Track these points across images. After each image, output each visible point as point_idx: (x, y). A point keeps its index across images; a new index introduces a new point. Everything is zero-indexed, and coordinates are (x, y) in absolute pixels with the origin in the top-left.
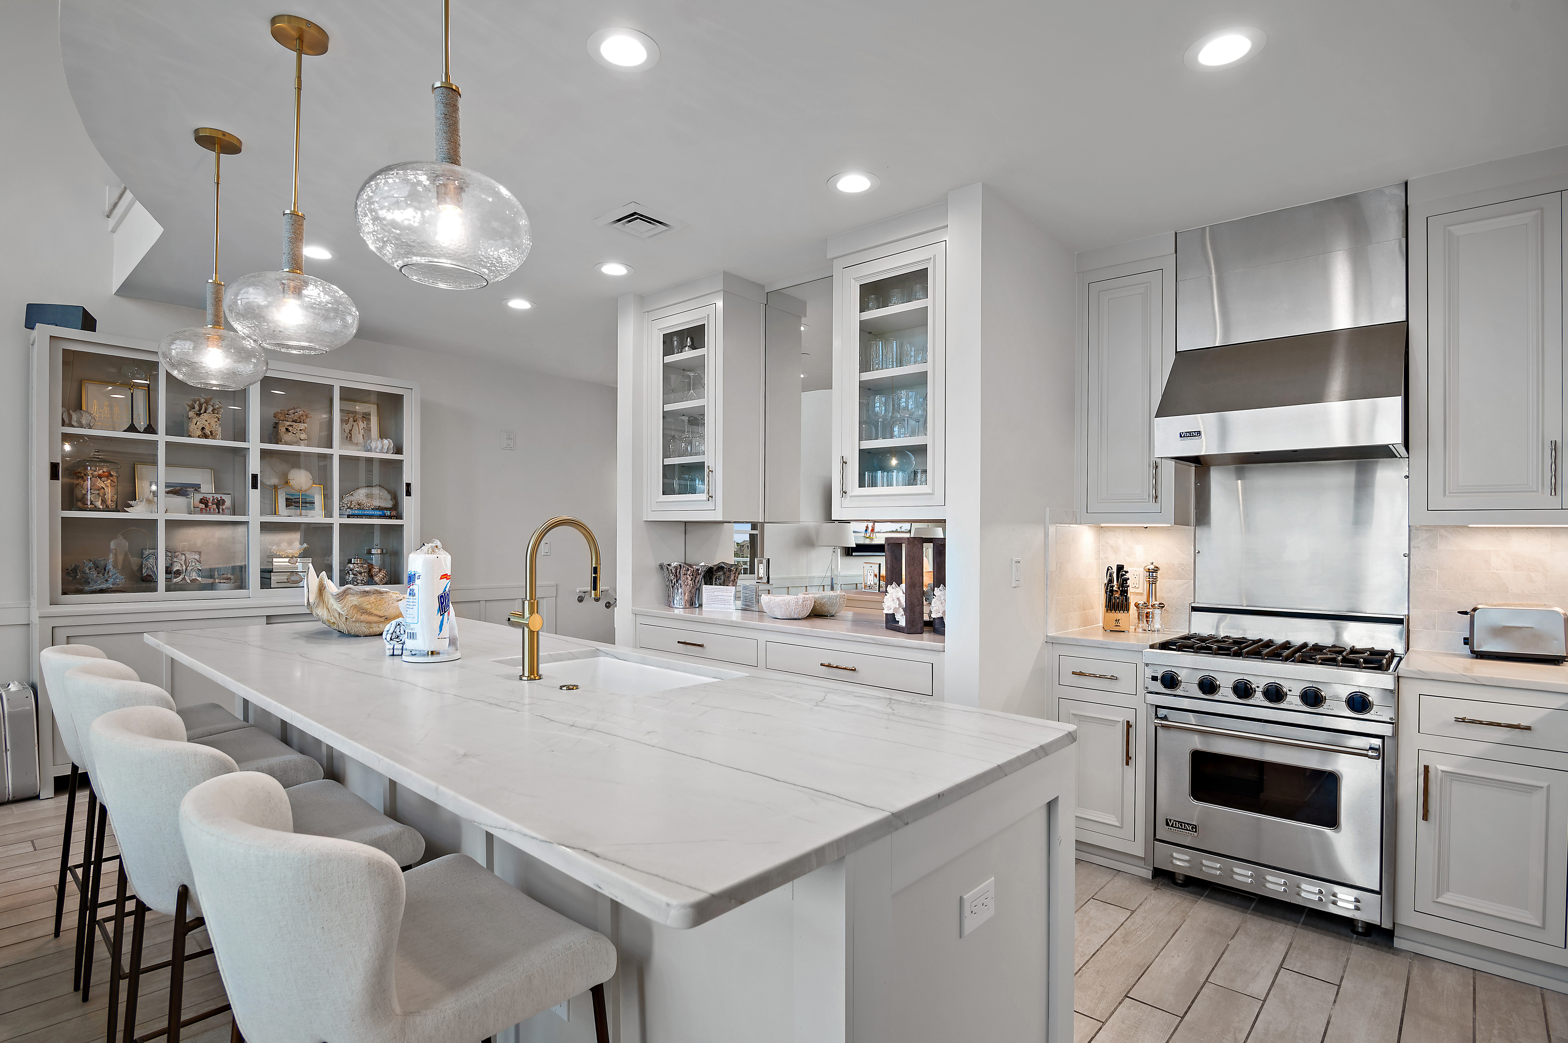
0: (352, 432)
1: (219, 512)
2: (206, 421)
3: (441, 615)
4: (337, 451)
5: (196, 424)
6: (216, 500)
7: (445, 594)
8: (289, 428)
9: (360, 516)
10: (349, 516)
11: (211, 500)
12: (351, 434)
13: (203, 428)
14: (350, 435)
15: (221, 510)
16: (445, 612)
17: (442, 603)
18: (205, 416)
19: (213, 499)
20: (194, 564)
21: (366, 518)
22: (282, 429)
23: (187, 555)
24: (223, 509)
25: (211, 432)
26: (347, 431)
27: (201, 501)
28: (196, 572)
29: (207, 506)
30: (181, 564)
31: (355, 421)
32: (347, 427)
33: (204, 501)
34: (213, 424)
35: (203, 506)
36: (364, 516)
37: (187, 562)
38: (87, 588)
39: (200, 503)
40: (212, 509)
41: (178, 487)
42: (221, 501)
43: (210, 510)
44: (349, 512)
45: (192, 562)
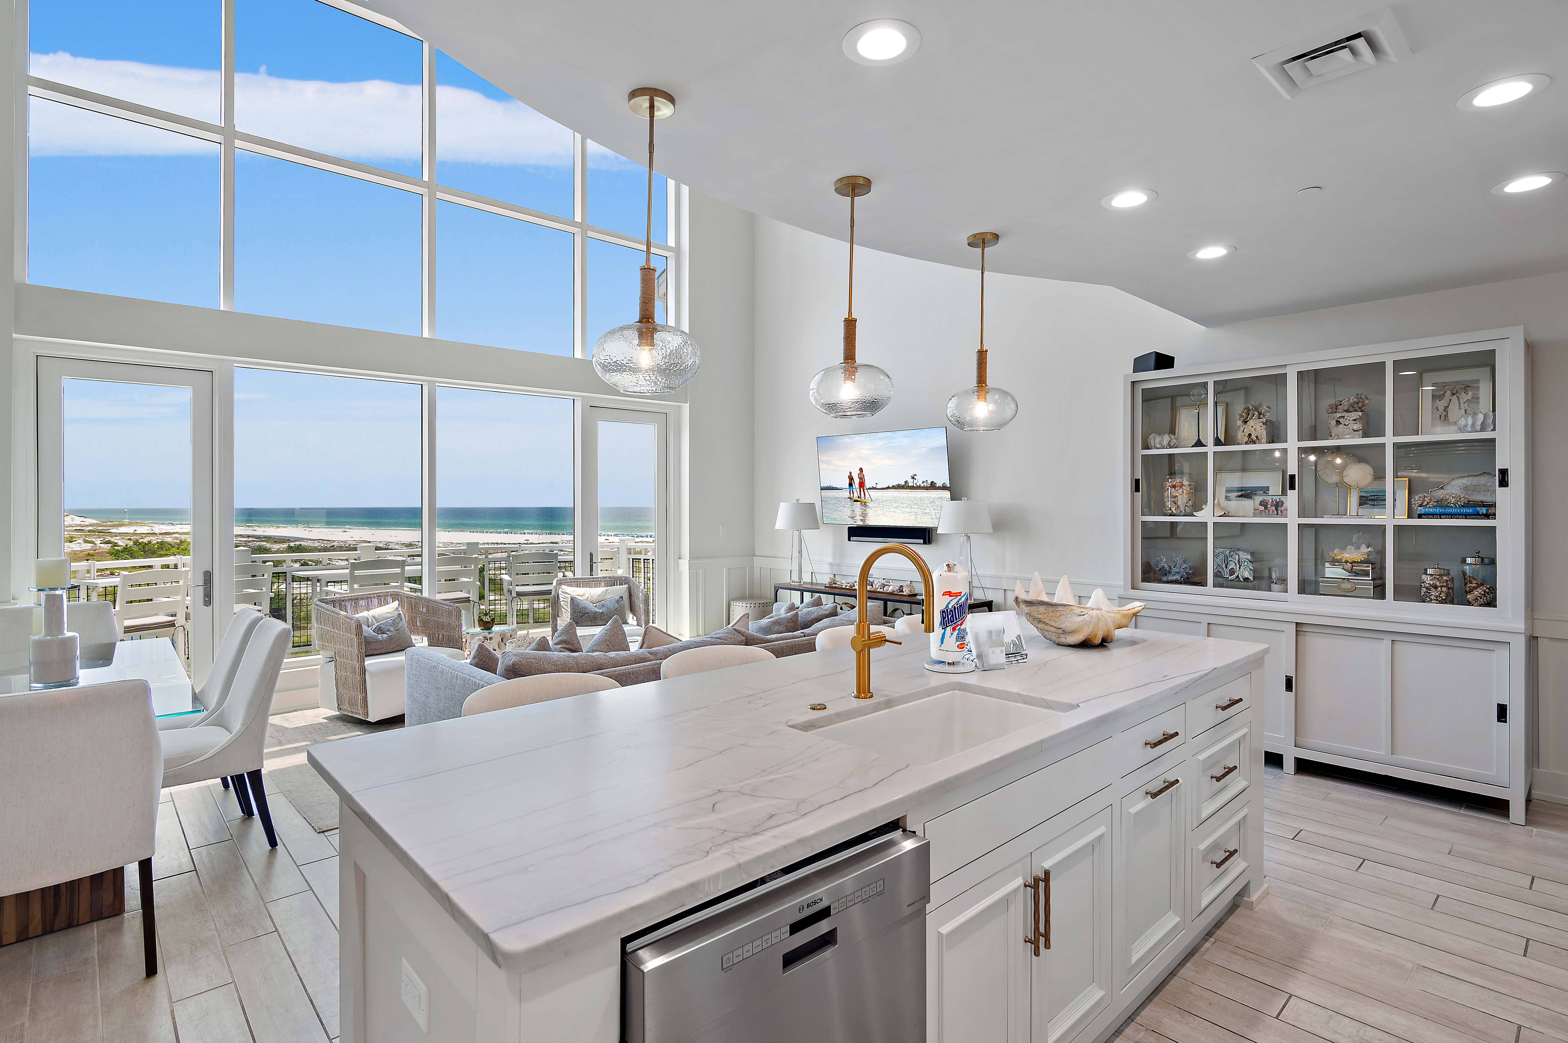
0: (1449, 410)
1: (1277, 514)
2: (1252, 427)
3: (943, 629)
4: (1389, 440)
5: (1243, 432)
6: (1274, 502)
7: (947, 610)
8: (1340, 420)
9: (1437, 515)
10: (1420, 516)
11: (1270, 502)
12: (1447, 412)
13: (1250, 435)
14: (1444, 413)
15: (1279, 511)
16: (947, 627)
17: (944, 618)
18: (1251, 423)
19: (1272, 501)
20: (1246, 564)
21: (1446, 518)
22: (1331, 423)
23: (1240, 555)
24: (1281, 511)
25: (1257, 437)
26: (1441, 408)
27: (1261, 504)
28: (1248, 572)
29: (1266, 508)
30: (1235, 563)
31: (1454, 394)
32: (1441, 404)
33: (1263, 504)
34: (1258, 429)
35: (1263, 508)
36: (1444, 515)
37: (1240, 561)
38: (1165, 579)
39: (1260, 505)
40: (1271, 511)
41: (1248, 490)
42: (1280, 503)
43: (1269, 511)
44: (1421, 510)
45: (1244, 562)
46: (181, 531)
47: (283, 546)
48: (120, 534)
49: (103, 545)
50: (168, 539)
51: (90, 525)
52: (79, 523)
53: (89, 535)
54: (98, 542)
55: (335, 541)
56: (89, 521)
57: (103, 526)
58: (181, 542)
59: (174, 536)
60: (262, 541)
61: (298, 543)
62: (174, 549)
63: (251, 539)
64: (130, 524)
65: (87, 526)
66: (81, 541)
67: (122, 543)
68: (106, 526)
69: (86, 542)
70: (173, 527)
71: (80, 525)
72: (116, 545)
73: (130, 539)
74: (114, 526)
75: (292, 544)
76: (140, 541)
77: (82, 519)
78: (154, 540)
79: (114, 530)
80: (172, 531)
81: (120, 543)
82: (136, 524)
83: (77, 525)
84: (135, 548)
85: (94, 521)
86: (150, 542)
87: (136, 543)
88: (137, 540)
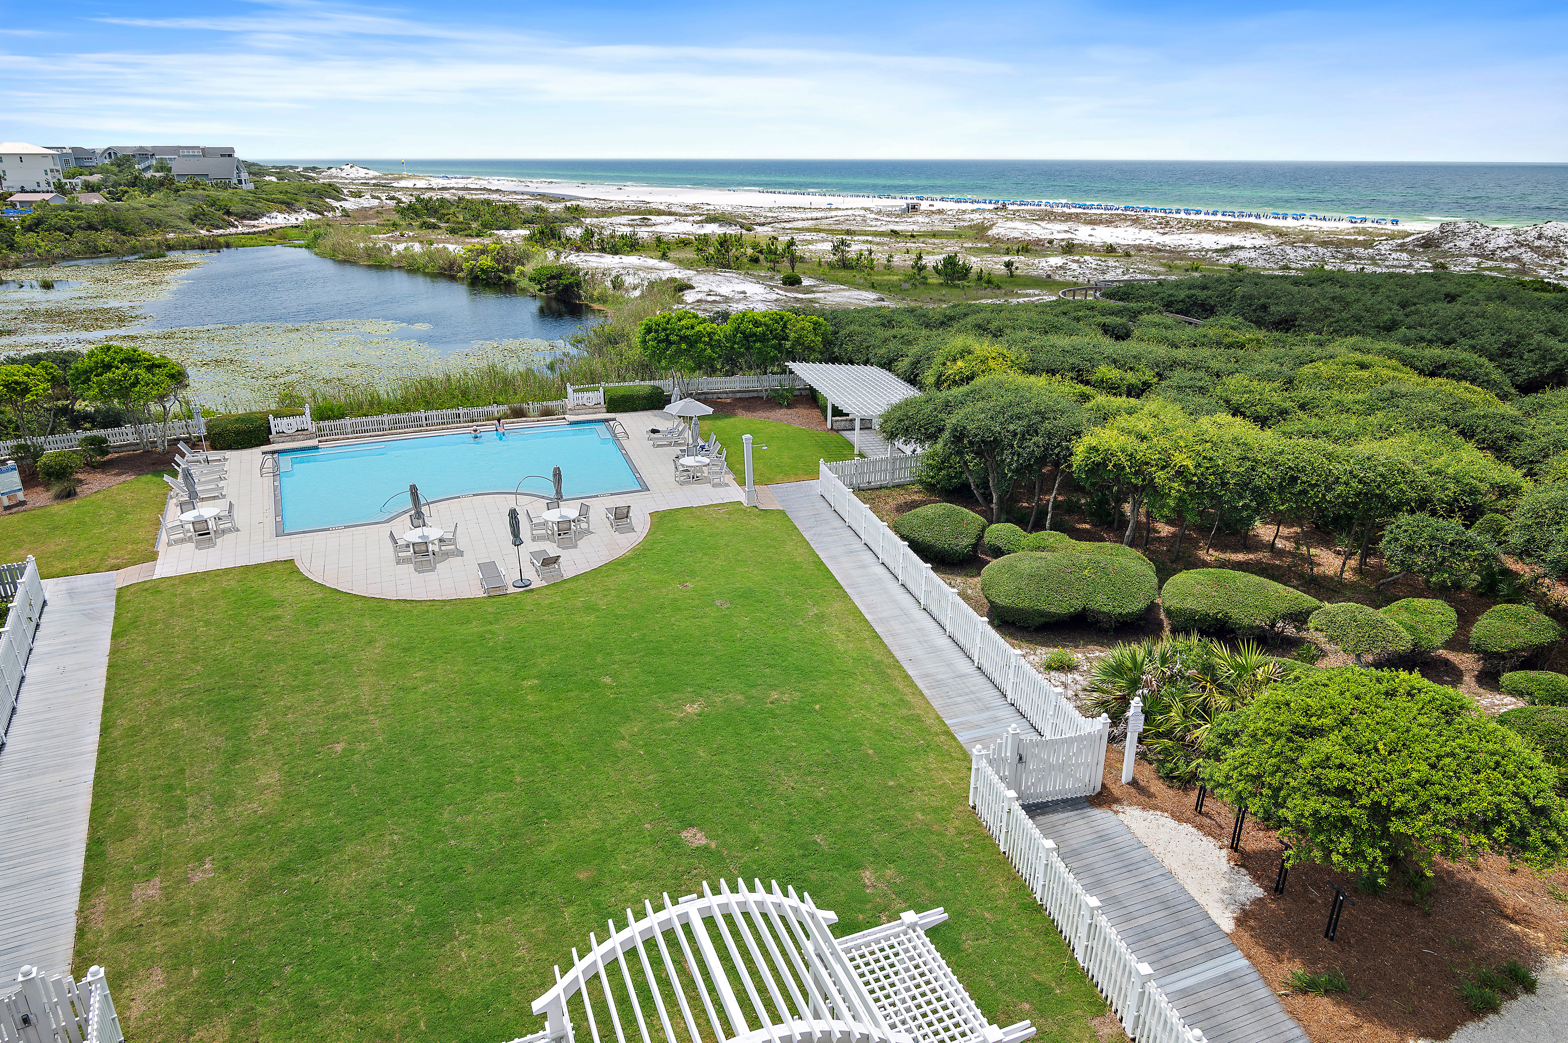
46: (456, 186)
47: (560, 206)
48: (402, 189)
49: (388, 202)
50: (447, 195)
51: (374, 178)
52: (363, 175)
53: (375, 190)
54: (384, 198)
55: (611, 201)
56: (372, 173)
57: (386, 179)
58: (460, 199)
59: (451, 191)
60: (536, 199)
61: (574, 203)
62: (453, 208)
63: (525, 197)
64: (409, 177)
65: (371, 179)
66: (368, 196)
67: (406, 199)
68: (387, 179)
69: (373, 197)
70: (449, 181)
71: (365, 178)
72: (400, 201)
73: (412, 195)
74: (395, 179)
75: (569, 204)
76: (422, 197)
77: (366, 171)
78: (435, 196)
79: (395, 185)
80: (448, 186)
81: (404, 200)
82: (414, 177)
83: (362, 178)
84: (418, 206)
85: (377, 174)
86: (431, 199)
87: (418, 199)
88: (419, 196)
